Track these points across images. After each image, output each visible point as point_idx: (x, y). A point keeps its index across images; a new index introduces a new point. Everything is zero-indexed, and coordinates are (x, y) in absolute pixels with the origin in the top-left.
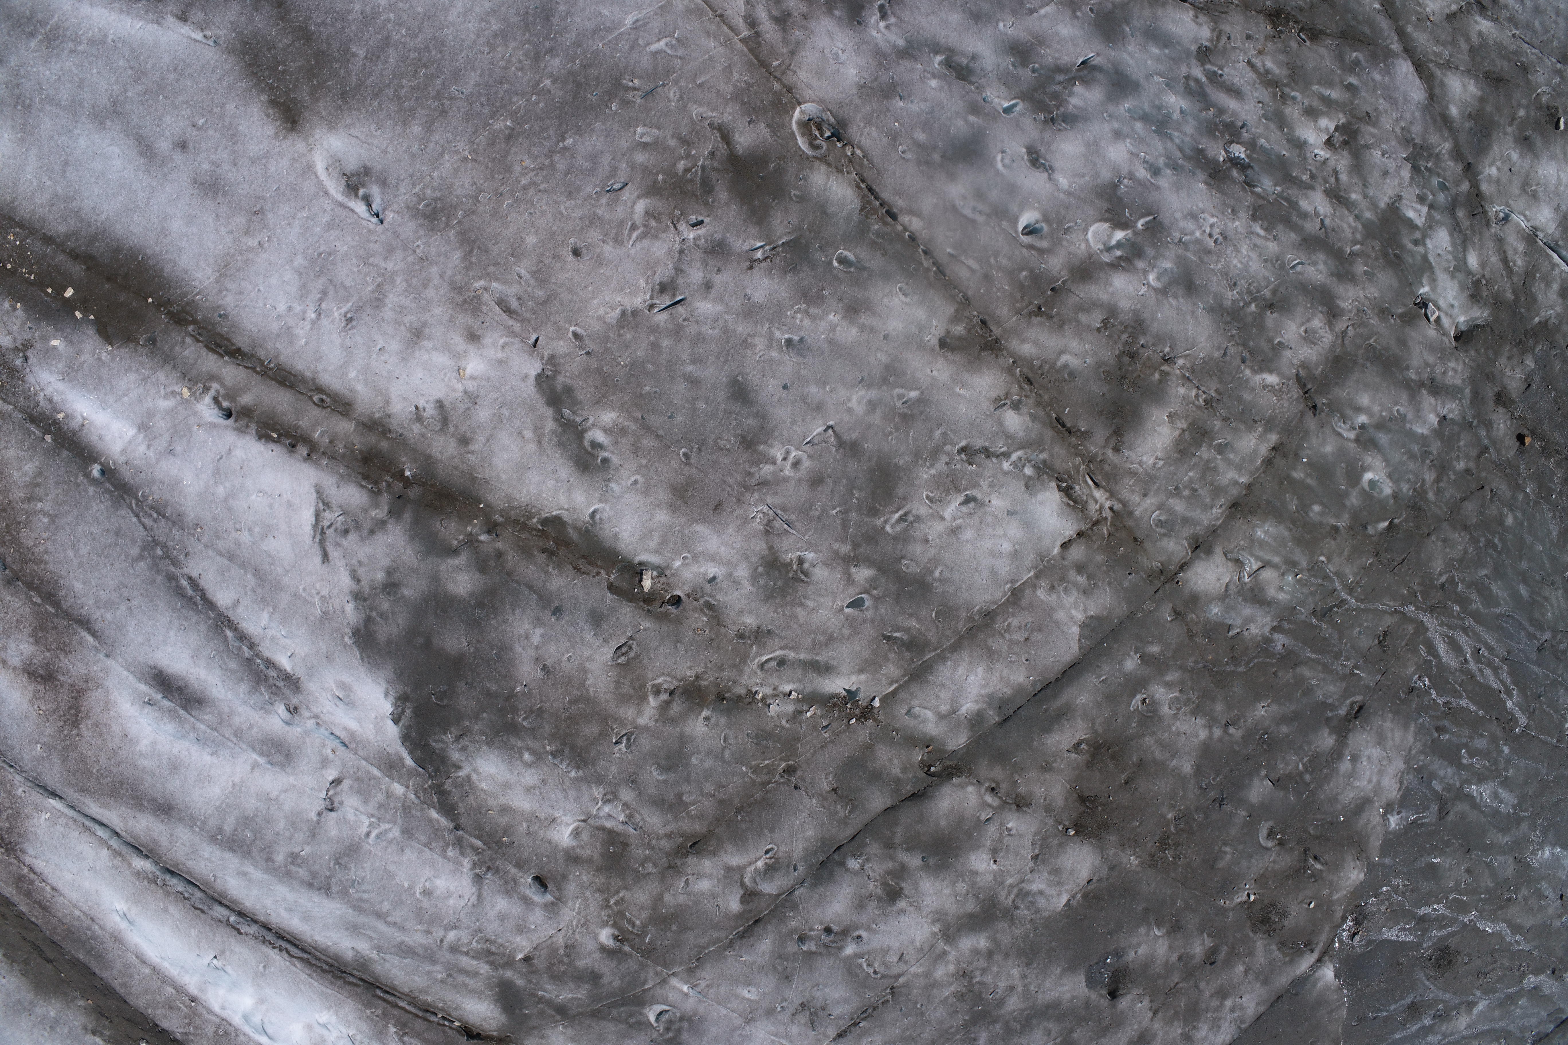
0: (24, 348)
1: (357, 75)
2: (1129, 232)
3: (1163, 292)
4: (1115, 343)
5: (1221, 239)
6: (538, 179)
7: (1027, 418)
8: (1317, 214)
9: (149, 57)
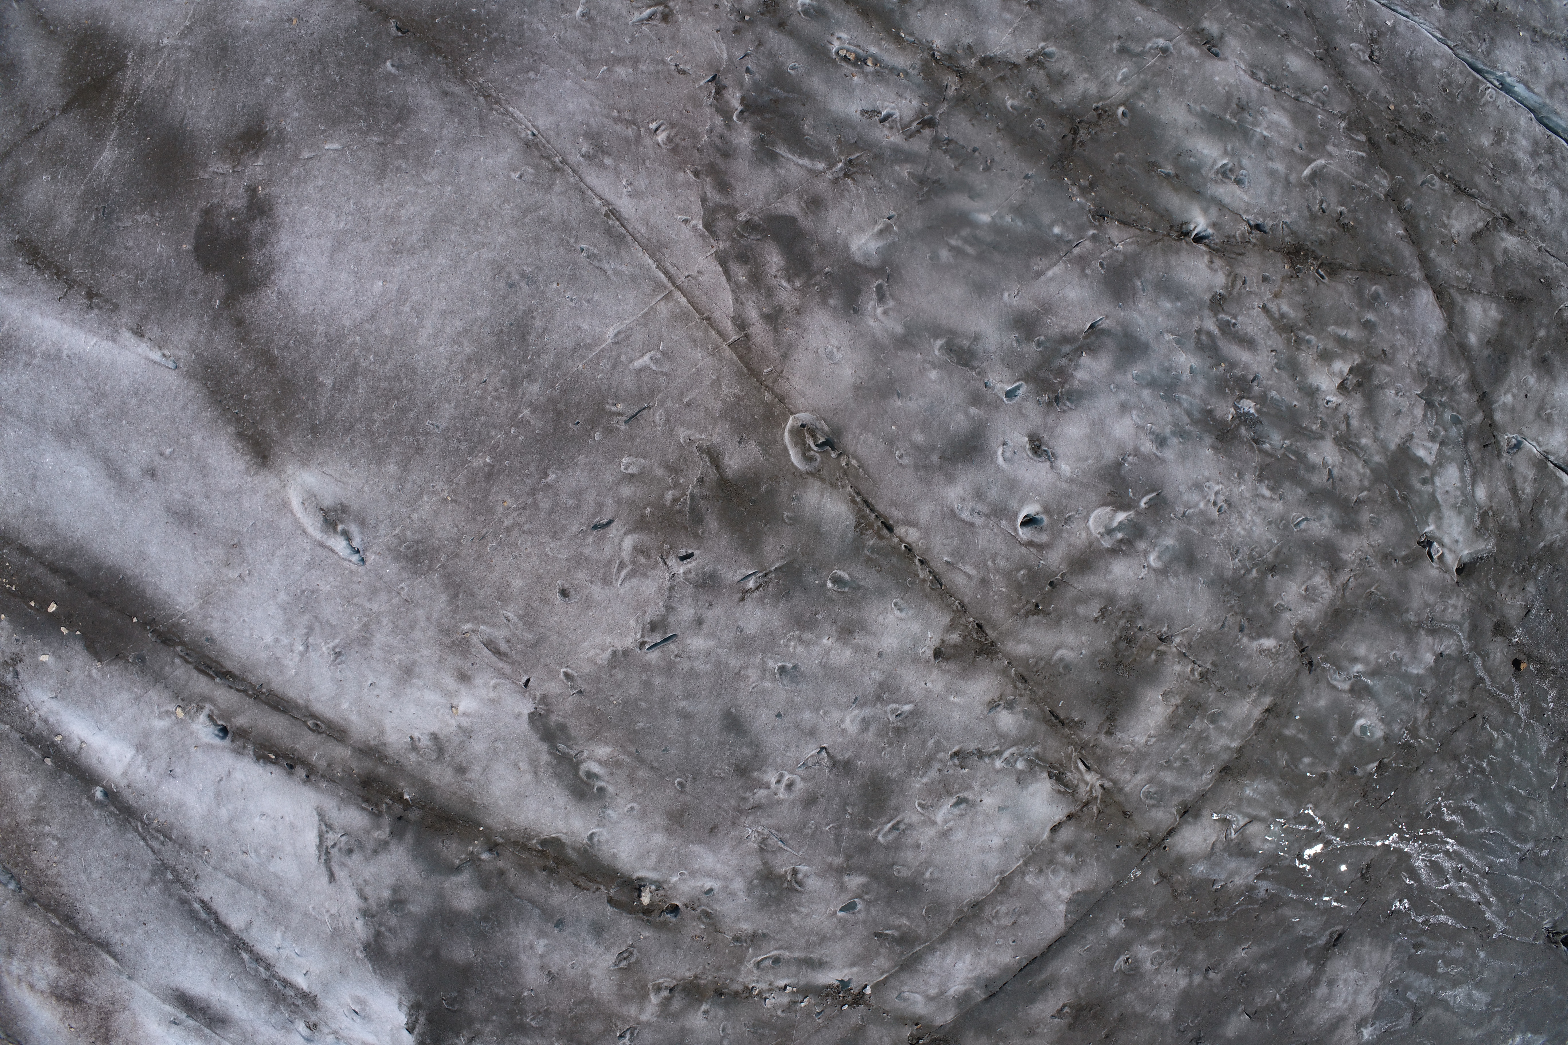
0: (14, 662)
1: (326, 407)
2: (1132, 513)
3: (1163, 572)
4: (1113, 630)
5: (1225, 506)
6: (521, 520)
7: (1021, 716)
8: (1325, 464)
9: (107, 378)
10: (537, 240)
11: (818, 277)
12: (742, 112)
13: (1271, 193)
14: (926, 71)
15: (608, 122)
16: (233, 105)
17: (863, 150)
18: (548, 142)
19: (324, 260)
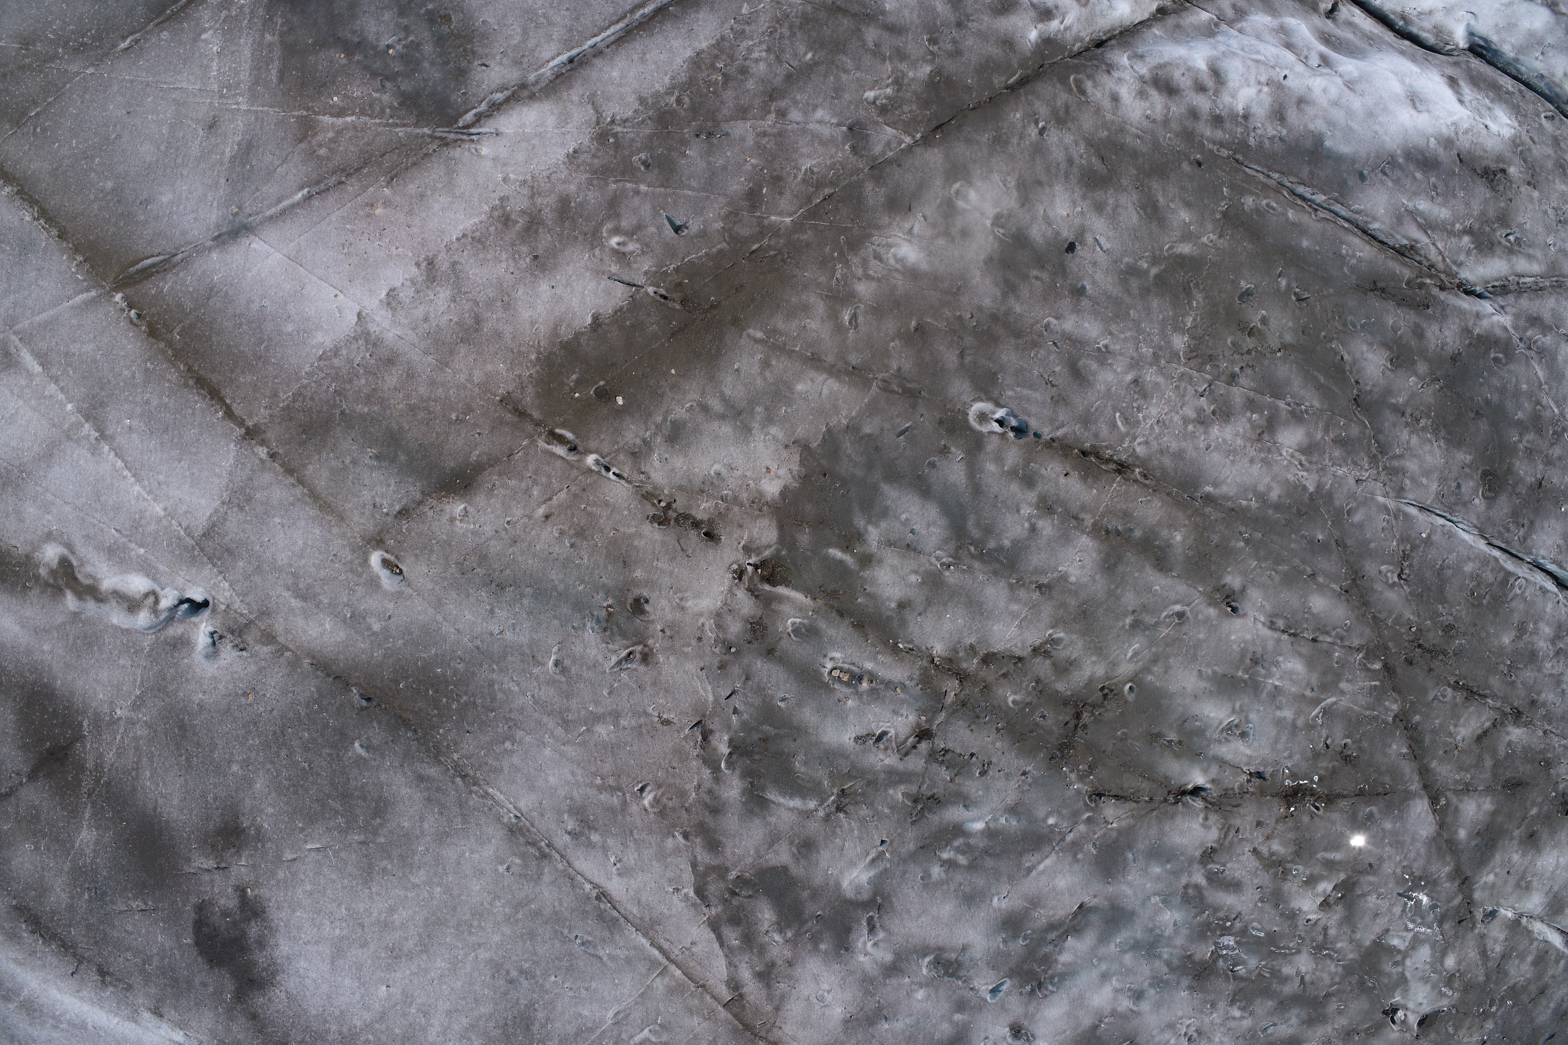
5: (1195, 1035)
8: (1298, 973)
10: (532, 935)
11: (810, 924)
12: (730, 754)
13: (1276, 741)
14: (925, 680)
15: (592, 792)
16: (203, 795)
17: (856, 778)
18: (533, 825)
19: (326, 967)
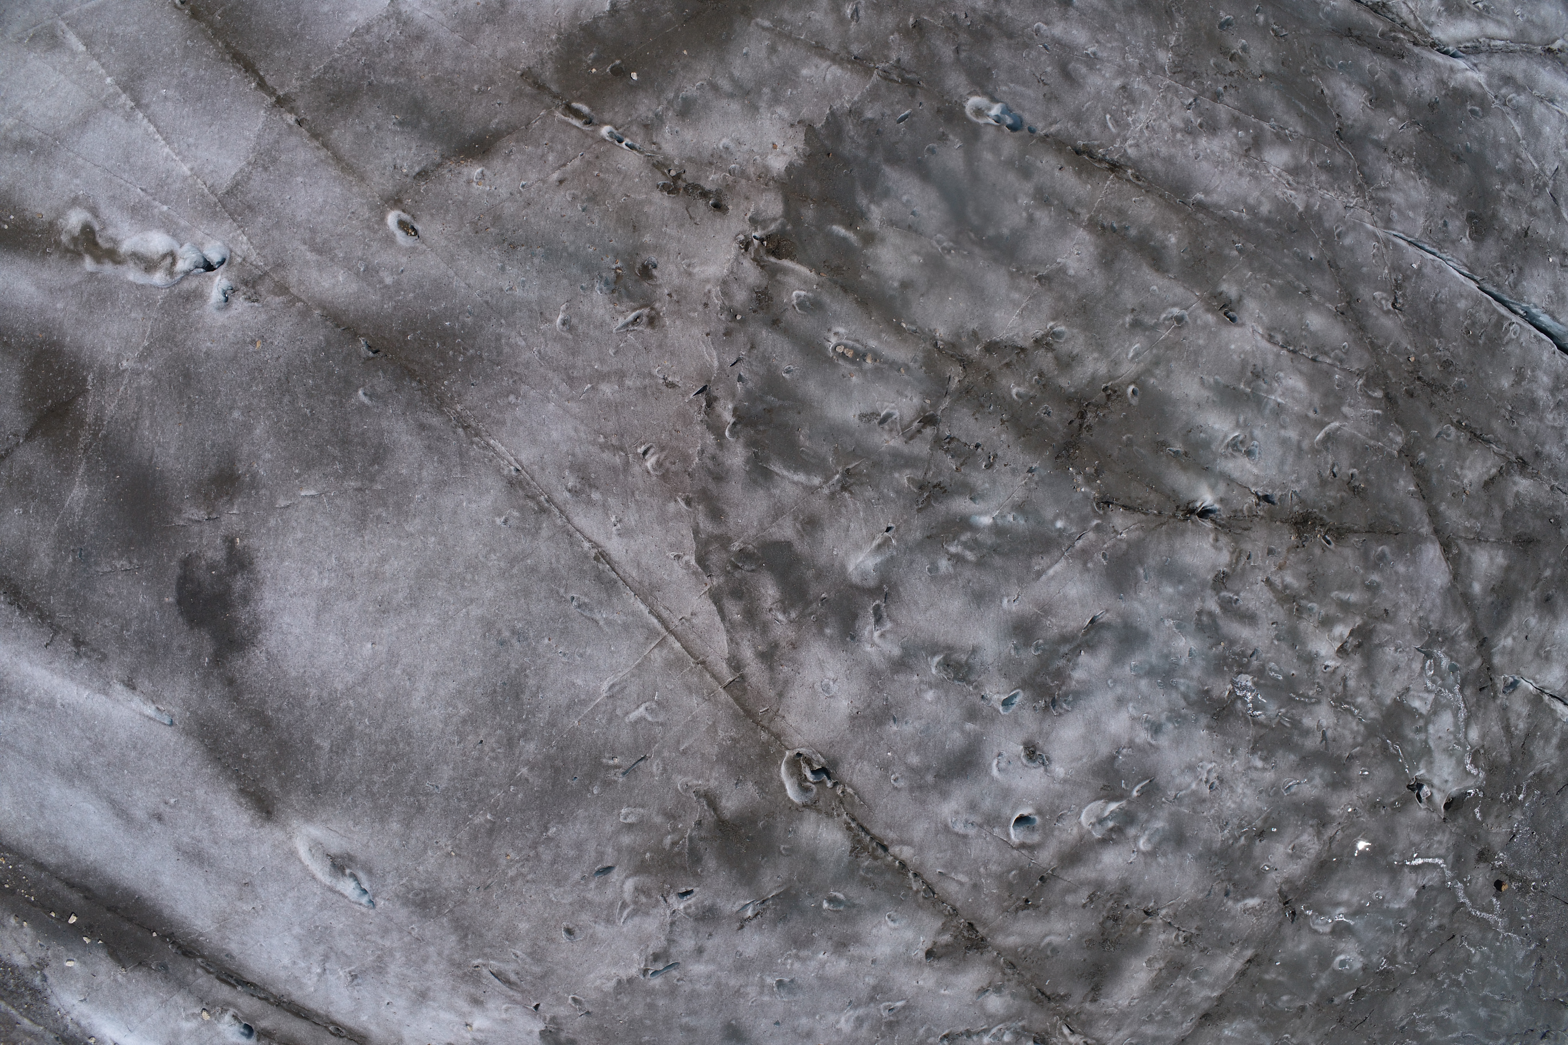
0: (42, 965)
1: (325, 769)
2: (1124, 803)
3: (1152, 854)
4: (1100, 912)
5: (1217, 783)
6: (525, 870)
7: (1009, 998)
8: (1319, 727)
9: (104, 730)
10: (527, 592)
11: (814, 606)
12: (734, 424)
13: (1282, 463)
14: (929, 364)
15: (594, 450)
16: (201, 443)
17: (861, 457)
18: (533, 479)
19: (311, 622)
